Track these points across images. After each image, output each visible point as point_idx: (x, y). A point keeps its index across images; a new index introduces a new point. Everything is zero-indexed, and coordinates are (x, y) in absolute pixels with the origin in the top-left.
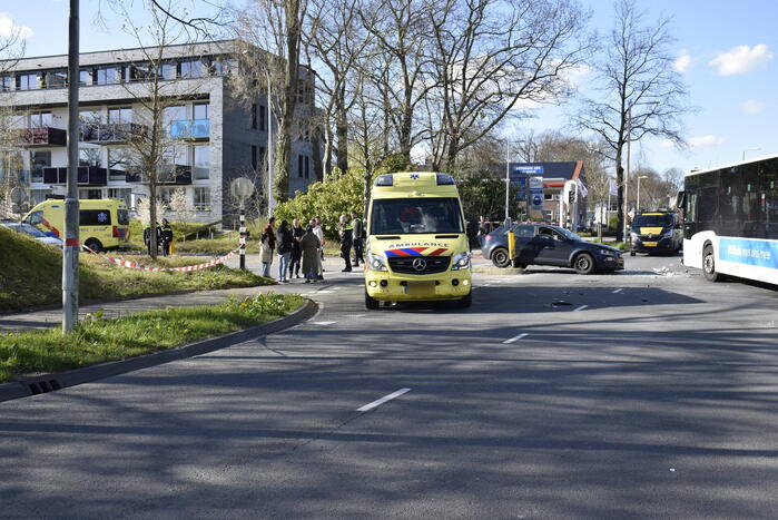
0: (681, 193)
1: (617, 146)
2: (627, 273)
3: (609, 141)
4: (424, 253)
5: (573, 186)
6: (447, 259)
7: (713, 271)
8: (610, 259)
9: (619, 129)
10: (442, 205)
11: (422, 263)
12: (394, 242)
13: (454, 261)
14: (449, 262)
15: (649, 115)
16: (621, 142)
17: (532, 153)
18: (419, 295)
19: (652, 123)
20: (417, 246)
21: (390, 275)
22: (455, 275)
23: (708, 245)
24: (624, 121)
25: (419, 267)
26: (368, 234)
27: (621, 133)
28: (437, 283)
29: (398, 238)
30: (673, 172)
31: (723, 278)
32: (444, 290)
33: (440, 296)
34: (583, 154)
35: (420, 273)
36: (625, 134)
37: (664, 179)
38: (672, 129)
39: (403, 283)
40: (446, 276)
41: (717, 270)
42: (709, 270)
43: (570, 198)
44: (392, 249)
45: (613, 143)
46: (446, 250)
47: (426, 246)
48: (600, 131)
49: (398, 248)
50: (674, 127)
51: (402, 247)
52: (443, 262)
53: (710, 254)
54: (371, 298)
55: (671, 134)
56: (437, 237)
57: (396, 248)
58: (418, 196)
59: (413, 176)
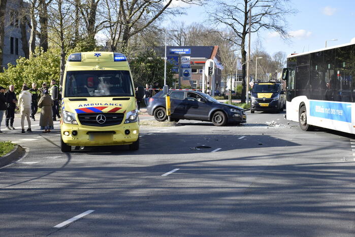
0: (285, 69)
1: (242, 36)
2: (248, 125)
3: (237, 32)
4: (105, 111)
5: (211, 63)
6: (122, 115)
7: (306, 124)
8: (237, 115)
9: (243, 24)
10: (117, 76)
11: (103, 118)
12: (83, 103)
13: (126, 116)
14: (123, 117)
15: (263, 14)
16: (245, 33)
17: (183, 39)
18: (101, 141)
19: (266, 20)
20: (100, 106)
21: (79, 127)
22: (127, 127)
23: (302, 106)
24: (246, 19)
25: (101, 121)
26: (63, 97)
27: (245, 27)
28: (114, 132)
29: (86, 100)
30: (279, 54)
31: (312, 129)
32: (119, 137)
33: (116, 142)
34: (218, 41)
36: (247, 27)
37: (273, 59)
38: (279, 25)
39: (89, 133)
40: (120, 128)
41: (308, 123)
42: (303, 123)
43: (209, 72)
44: (81, 107)
45: (239, 34)
46: (121, 108)
47: (106, 106)
48: (230, 25)
49: (86, 107)
50: (280, 23)
51: (88, 107)
52: (118, 118)
53: (304, 112)
54: (66, 144)
55: (278, 29)
56: (114, 99)
57: (84, 107)
58: (100, 70)
59: (96, 54)
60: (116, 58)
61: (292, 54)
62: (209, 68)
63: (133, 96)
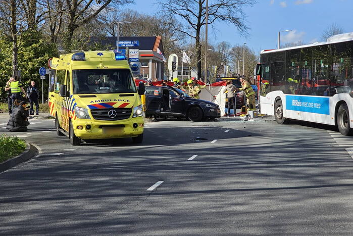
1: (196, 28)
3: (192, 24)
4: (116, 106)
6: (130, 110)
7: (282, 117)
9: (198, 15)
10: (115, 74)
11: (114, 113)
12: (93, 99)
13: (134, 111)
14: (131, 112)
15: (220, 5)
16: (199, 25)
18: (112, 133)
19: (222, 11)
20: (109, 102)
21: (92, 122)
22: (135, 121)
23: (278, 100)
24: (201, 10)
25: (113, 116)
26: (71, 93)
27: (199, 18)
28: (123, 126)
29: (95, 96)
32: (128, 130)
33: (126, 135)
35: (114, 120)
37: (216, 50)
38: (235, 17)
39: (101, 127)
40: (130, 121)
42: (279, 116)
43: (173, 67)
44: (92, 104)
45: (194, 26)
46: (129, 104)
47: (115, 102)
48: (184, 16)
49: (97, 103)
50: (237, 15)
51: (99, 103)
52: (127, 112)
53: (279, 106)
54: (77, 137)
55: (235, 20)
56: (120, 96)
57: (95, 103)
58: (103, 68)
59: (99, 54)
60: (117, 57)
61: (265, 51)
62: (173, 62)
63: (136, 92)
